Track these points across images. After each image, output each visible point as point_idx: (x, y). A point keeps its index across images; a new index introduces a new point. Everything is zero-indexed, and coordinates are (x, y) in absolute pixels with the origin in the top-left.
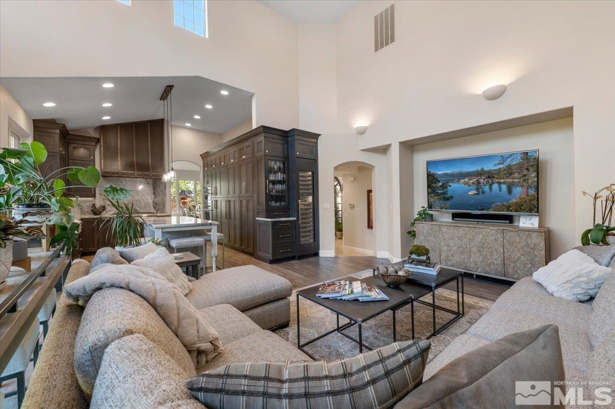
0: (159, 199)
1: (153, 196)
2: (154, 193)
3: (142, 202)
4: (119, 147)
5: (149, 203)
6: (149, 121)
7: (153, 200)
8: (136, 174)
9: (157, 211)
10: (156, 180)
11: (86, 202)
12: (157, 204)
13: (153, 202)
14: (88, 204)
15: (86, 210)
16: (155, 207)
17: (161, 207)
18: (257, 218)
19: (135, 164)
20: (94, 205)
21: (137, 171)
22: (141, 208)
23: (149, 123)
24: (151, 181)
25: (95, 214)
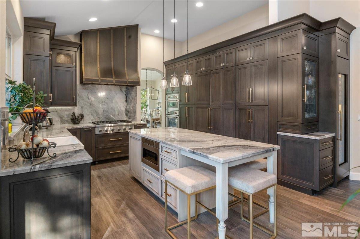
0: (130, 107)
1: (125, 104)
2: (127, 101)
3: (116, 110)
4: (98, 54)
5: (122, 111)
6: (125, 27)
7: (125, 107)
8: (114, 81)
9: (129, 118)
10: (128, 87)
11: (66, 110)
12: (128, 112)
13: (126, 109)
14: (67, 113)
15: (66, 119)
16: (127, 115)
17: (132, 115)
18: (278, 133)
19: (113, 71)
20: (74, 113)
21: (115, 78)
22: (114, 116)
23: (125, 29)
24: (124, 89)
25: (75, 123)
